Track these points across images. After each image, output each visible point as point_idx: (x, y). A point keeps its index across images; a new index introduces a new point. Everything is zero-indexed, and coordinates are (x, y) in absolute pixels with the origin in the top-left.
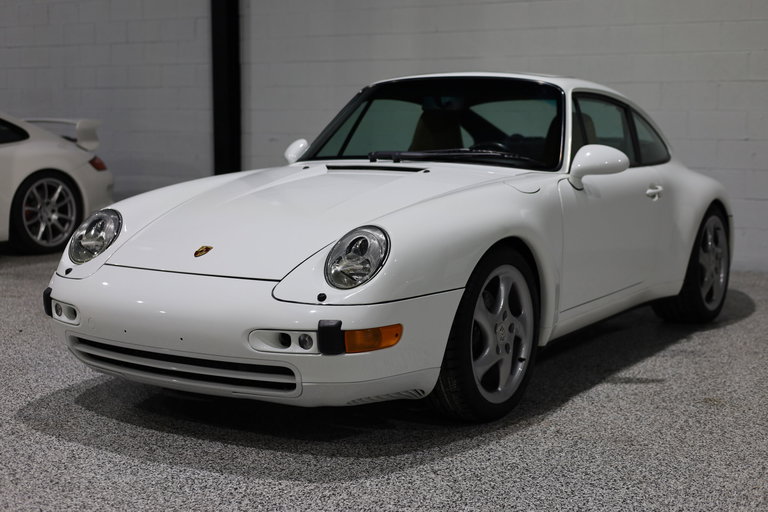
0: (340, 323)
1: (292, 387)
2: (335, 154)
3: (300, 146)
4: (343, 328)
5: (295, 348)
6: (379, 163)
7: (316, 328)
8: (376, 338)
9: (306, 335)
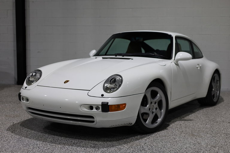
0: (108, 103)
1: (93, 122)
2: (104, 54)
3: (94, 52)
4: (109, 104)
5: (94, 110)
6: (118, 57)
7: (101, 104)
8: (119, 107)
9: (98, 106)
